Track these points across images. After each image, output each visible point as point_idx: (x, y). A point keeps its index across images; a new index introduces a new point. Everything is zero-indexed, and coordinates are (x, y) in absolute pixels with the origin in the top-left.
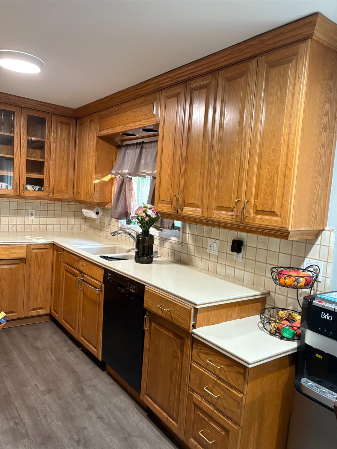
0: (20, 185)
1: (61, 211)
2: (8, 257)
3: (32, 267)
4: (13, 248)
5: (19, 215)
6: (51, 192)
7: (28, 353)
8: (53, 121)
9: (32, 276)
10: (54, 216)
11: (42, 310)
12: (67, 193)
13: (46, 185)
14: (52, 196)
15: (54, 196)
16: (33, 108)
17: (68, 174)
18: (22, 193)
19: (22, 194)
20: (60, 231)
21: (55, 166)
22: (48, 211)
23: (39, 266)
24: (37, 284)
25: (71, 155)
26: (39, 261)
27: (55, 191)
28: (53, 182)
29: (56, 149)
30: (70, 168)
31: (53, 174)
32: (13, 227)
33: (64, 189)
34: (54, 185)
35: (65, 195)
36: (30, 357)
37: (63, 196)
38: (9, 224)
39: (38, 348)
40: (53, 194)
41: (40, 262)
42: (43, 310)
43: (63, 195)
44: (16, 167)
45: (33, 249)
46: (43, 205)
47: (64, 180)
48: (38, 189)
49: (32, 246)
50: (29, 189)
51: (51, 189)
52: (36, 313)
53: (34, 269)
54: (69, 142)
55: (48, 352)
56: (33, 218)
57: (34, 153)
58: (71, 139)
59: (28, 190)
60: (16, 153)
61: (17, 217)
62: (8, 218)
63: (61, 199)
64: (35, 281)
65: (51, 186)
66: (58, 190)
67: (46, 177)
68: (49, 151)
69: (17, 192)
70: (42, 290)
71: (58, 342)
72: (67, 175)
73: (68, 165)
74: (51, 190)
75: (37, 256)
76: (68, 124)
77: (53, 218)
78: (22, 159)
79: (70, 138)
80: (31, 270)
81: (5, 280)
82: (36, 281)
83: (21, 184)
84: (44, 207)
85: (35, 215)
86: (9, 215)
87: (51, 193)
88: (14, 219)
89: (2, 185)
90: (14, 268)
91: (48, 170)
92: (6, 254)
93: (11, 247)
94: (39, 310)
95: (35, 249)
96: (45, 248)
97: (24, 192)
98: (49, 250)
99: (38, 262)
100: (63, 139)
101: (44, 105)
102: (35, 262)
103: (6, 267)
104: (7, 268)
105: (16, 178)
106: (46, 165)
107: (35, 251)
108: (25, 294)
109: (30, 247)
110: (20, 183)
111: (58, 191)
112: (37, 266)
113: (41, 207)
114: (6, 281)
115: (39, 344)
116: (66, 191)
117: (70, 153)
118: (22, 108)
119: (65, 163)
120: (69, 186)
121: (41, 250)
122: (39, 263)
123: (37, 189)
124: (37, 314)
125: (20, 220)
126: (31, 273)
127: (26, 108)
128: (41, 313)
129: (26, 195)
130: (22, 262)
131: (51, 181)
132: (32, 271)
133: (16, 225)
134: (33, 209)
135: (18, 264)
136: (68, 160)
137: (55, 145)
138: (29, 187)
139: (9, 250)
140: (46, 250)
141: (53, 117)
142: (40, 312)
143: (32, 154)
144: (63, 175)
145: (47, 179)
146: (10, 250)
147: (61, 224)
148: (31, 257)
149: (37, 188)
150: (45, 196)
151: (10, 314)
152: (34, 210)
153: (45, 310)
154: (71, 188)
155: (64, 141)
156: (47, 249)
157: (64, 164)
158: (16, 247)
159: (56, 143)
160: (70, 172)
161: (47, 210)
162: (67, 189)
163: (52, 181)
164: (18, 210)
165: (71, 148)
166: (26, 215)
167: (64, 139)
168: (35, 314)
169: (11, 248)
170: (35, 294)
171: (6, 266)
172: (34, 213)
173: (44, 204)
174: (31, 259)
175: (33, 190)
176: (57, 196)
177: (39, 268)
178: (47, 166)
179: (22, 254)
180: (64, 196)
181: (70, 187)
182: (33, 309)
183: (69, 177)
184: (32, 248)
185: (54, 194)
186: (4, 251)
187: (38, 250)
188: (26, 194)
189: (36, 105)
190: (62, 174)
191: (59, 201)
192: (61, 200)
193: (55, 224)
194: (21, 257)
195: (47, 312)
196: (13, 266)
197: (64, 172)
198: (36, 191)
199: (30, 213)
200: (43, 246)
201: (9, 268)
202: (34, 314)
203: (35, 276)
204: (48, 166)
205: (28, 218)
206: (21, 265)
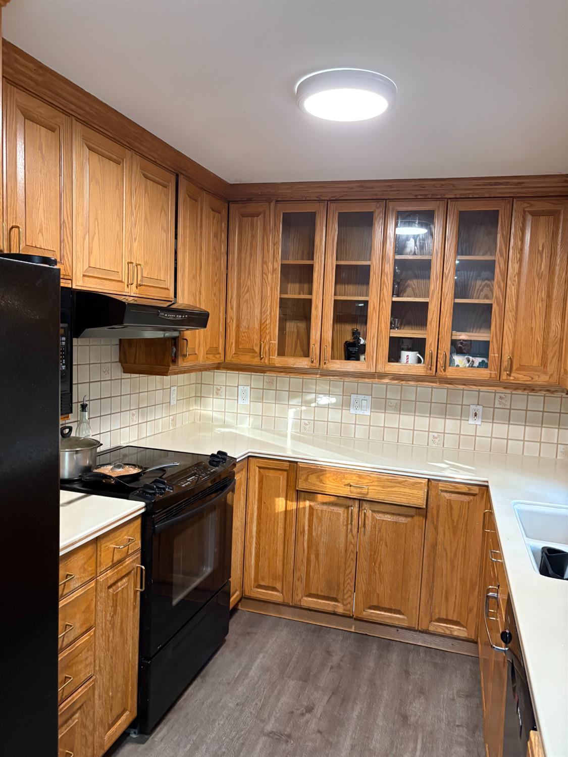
0: (439, 355)
1: (543, 412)
2: (390, 500)
3: (441, 529)
4: (400, 483)
5: (449, 415)
6: (504, 370)
7: (380, 722)
8: (514, 213)
9: (439, 547)
10: (526, 422)
11: (458, 628)
12: (545, 373)
13: (494, 354)
14: (507, 379)
15: (512, 378)
16: (471, 196)
17: (547, 328)
18: (441, 371)
19: (441, 374)
20: (538, 455)
21: (516, 313)
22: (512, 411)
23: (455, 529)
24: (449, 567)
25: (559, 284)
26: (455, 521)
27: (514, 368)
28: (511, 347)
29: (519, 274)
30: (553, 314)
31: (510, 330)
32: (436, 438)
33: (536, 362)
34: (513, 354)
35: (539, 377)
36: (377, 735)
37: (532, 378)
38: (429, 431)
39: (405, 718)
40: (510, 375)
41: (457, 521)
42: (462, 628)
43: (534, 377)
44: (432, 319)
45: (442, 491)
46: (501, 398)
47: (538, 341)
48: (480, 363)
49: (440, 484)
50: (458, 364)
51: (505, 364)
52: (444, 628)
53: (444, 534)
54: (552, 255)
55: (416, 742)
56: (479, 422)
57: (486, 288)
58: (559, 247)
59: (456, 365)
60: (433, 291)
61: (445, 418)
62: (428, 418)
63: (529, 384)
64: (445, 560)
65: (506, 357)
66: (520, 365)
67: (494, 336)
68: (503, 281)
69: (431, 370)
70: (459, 583)
71: (457, 724)
72: (544, 331)
73: (548, 307)
74: (504, 366)
75: (451, 509)
76: (554, 214)
77: (523, 427)
78: (444, 303)
79: (557, 244)
80: (437, 534)
81: (386, 543)
82: (447, 561)
83: (441, 354)
84: (503, 401)
85: (482, 418)
86: (430, 414)
87: (505, 373)
88: (440, 422)
89: (408, 356)
90: (403, 524)
91: (501, 322)
92: (389, 493)
93: (396, 481)
94: (453, 625)
95: (446, 492)
96: (470, 492)
97: (445, 370)
98: (478, 498)
99: (453, 521)
100: (539, 250)
101: (496, 184)
102: (445, 518)
103: (388, 518)
104: (389, 520)
105: (430, 343)
106: (495, 311)
107: (447, 495)
108: (424, 582)
109: (437, 487)
110: (439, 351)
111: (522, 368)
112: (449, 528)
113: (497, 402)
114: (387, 546)
115: (416, 708)
116: (543, 367)
117: (556, 279)
118: (449, 201)
119: (540, 304)
120: (550, 355)
121: (460, 496)
122: (455, 524)
123: (476, 364)
124: (448, 632)
125: (451, 425)
126: (436, 542)
127: (458, 198)
128: (455, 633)
129: (449, 377)
130: (420, 515)
131: (505, 345)
132: (440, 536)
133: (443, 434)
134: (478, 405)
135: (412, 516)
136: (549, 296)
137: (516, 266)
138: (459, 360)
139: (392, 484)
140: (472, 497)
141: (515, 205)
142: (455, 631)
143: (482, 290)
144: (534, 330)
145: (497, 343)
146: (395, 487)
147: (542, 440)
148: (438, 507)
149: (478, 360)
150: (490, 377)
151: (394, 613)
152: (481, 407)
153: (465, 629)
154: (555, 360)
155: (541, 253)
156: (474, 495)
157: (539, 306)
158: (406, 481)
159: (520, 261)
160: (553, 322)
161: (509, 407)
162: (544, 363)
163: (507, 346)
164: (448, 405)
165: (557, 268)
166: (463, 415)
167: (541, 249)
168: (443, 632)
169: (396, 483)
170: (445, 587)
171: (389, 516)
172: (480, 413)
173: (502, 395)
174: (438, 512)
175: (468, 365)
176: (520, 377)
177: (455, 533)
178: (497, 312)
179: (417, 498)
180: (536, 378)
181: (553, 358)
182: (439, 618)
183: (552, 335)
184: (440, 488)
185: (512, 375)
186: (383, 487)
187: (453, 495)
188: (451, 373)
189: (477, 187)
190: (532, 328)
191: (525, 389)
192: (530, 388)
193: (526, 439)
194: (415, 503)
195: (470, 637)
196: (402, 520)
197: (538, 323)
198: (475, 367)
199: (472, 413)
200: (464, 489)
201: (393, 522)
202: (440, 630)
203: (445, 550)
204: (499, 313)
205: (467, 422)
206: (418, 520)
